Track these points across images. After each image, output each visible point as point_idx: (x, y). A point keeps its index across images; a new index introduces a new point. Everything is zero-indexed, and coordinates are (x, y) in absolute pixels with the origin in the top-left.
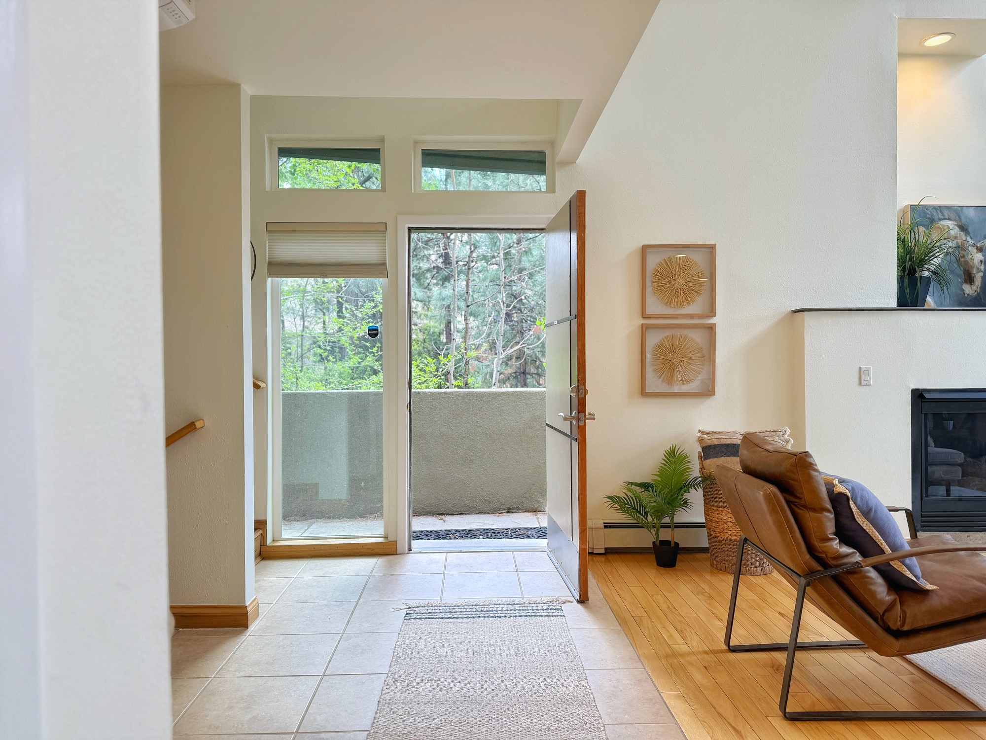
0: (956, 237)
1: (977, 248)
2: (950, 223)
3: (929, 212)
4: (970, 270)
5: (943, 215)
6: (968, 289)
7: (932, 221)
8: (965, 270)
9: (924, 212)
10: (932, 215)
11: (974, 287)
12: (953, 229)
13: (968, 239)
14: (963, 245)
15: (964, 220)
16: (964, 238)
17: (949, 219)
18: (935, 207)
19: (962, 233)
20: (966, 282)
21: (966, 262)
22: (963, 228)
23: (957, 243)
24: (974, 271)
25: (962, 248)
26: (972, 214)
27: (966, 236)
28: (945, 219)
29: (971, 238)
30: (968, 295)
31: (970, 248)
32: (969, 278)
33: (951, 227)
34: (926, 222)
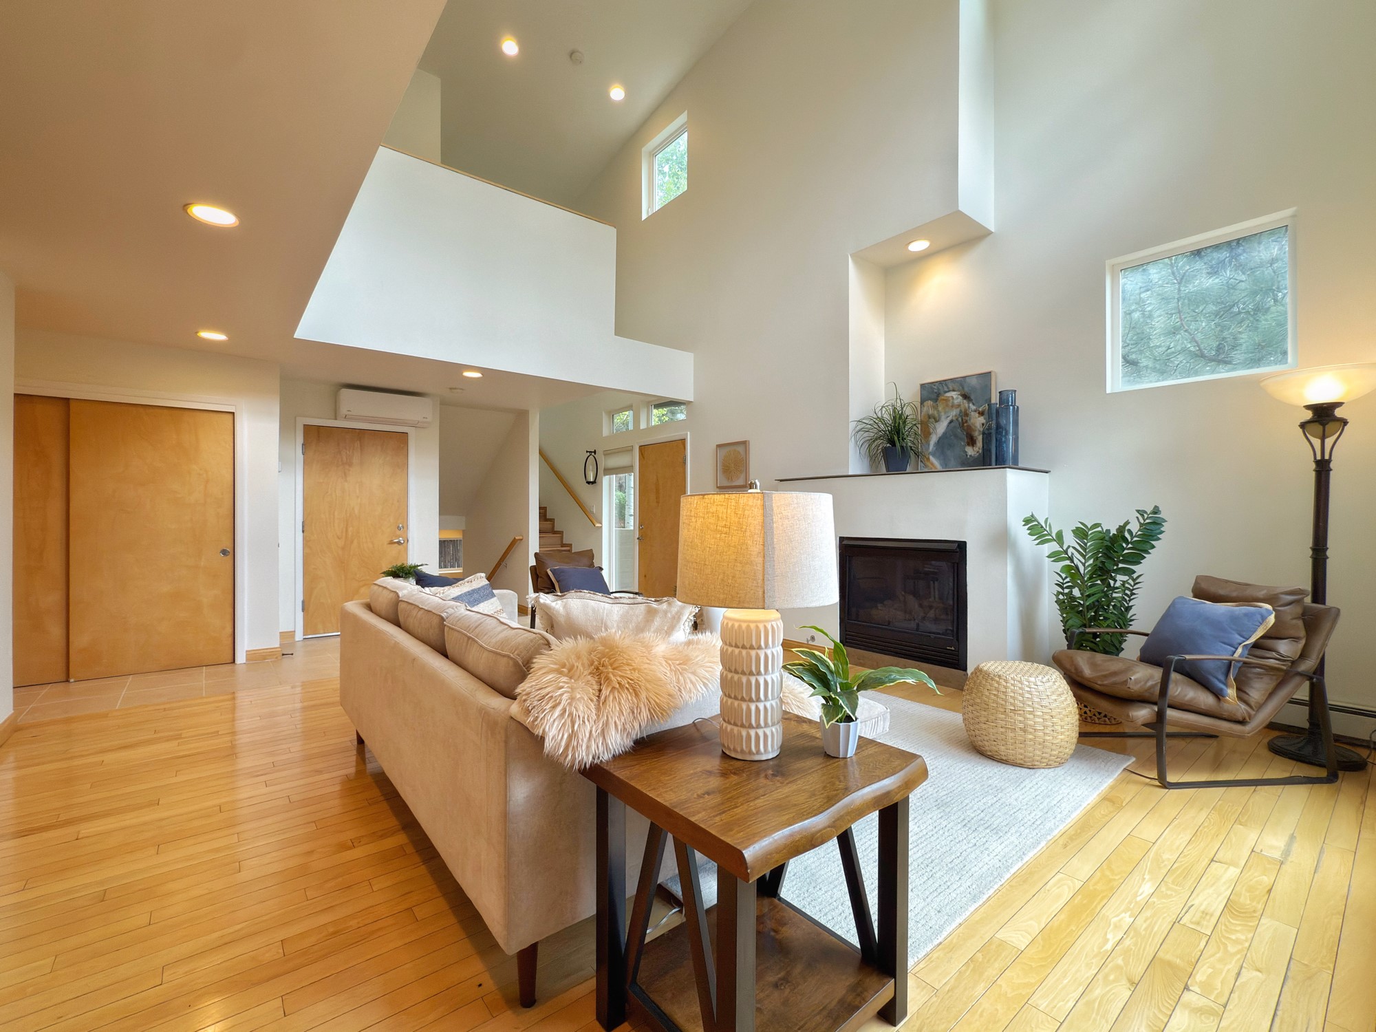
0: (959, 406)
1: (979, 413)
2: (954, 394)
3: (935, 387)
4: (973, 433)
5: (948, 388)
6: (971, 451)
7: (938, 395)
8: (967, 434)
9: (932, 388)
10: (939, 389)
11: (976, 449)
12: (957, 398)
13: (971, 405)
14: (966, 410)
15: (966, 389)
16: (967, 405)
17: (954, 391)
18: (941, 382)
19: (965, 401)
20: (968, 445)
21: (969, 427)
22: (965, 397)
23: (961, 410)
24: (976, 434)
25: (965, 414)
26: (974, 382)
27: (969, 403)
28: (949, 391)
29: (973, 404)
30: (970, 456)
31: (972, 413)
32: (972, 442)
33: (955, 397)
34: (934, 396)
